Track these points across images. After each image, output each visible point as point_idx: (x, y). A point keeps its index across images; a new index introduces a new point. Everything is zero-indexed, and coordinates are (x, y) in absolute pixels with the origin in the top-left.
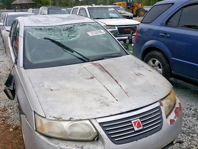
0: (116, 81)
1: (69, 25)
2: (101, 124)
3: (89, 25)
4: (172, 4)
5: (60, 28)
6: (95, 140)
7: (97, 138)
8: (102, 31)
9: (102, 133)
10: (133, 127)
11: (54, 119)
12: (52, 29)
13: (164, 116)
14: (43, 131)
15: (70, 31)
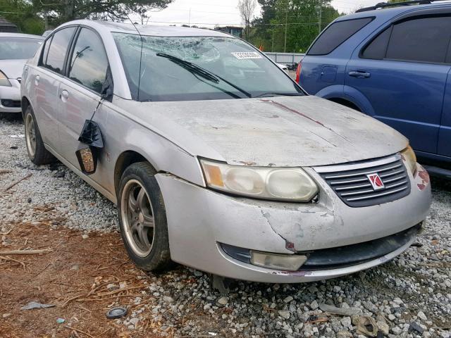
0: (318, 122)
1: (193, 38)
2: (321, 174)
3: (229, 41)
4: (370, 19)
5: (178, 41)
6: (313, 201)
7: (315, 199)
8: (255, 53)
9: (326, 187)
10: (370, 183)
11: (243, 164)
12: (163, 42)
13: (410, 174)
14: (223, 186)
15: (196, 49)
